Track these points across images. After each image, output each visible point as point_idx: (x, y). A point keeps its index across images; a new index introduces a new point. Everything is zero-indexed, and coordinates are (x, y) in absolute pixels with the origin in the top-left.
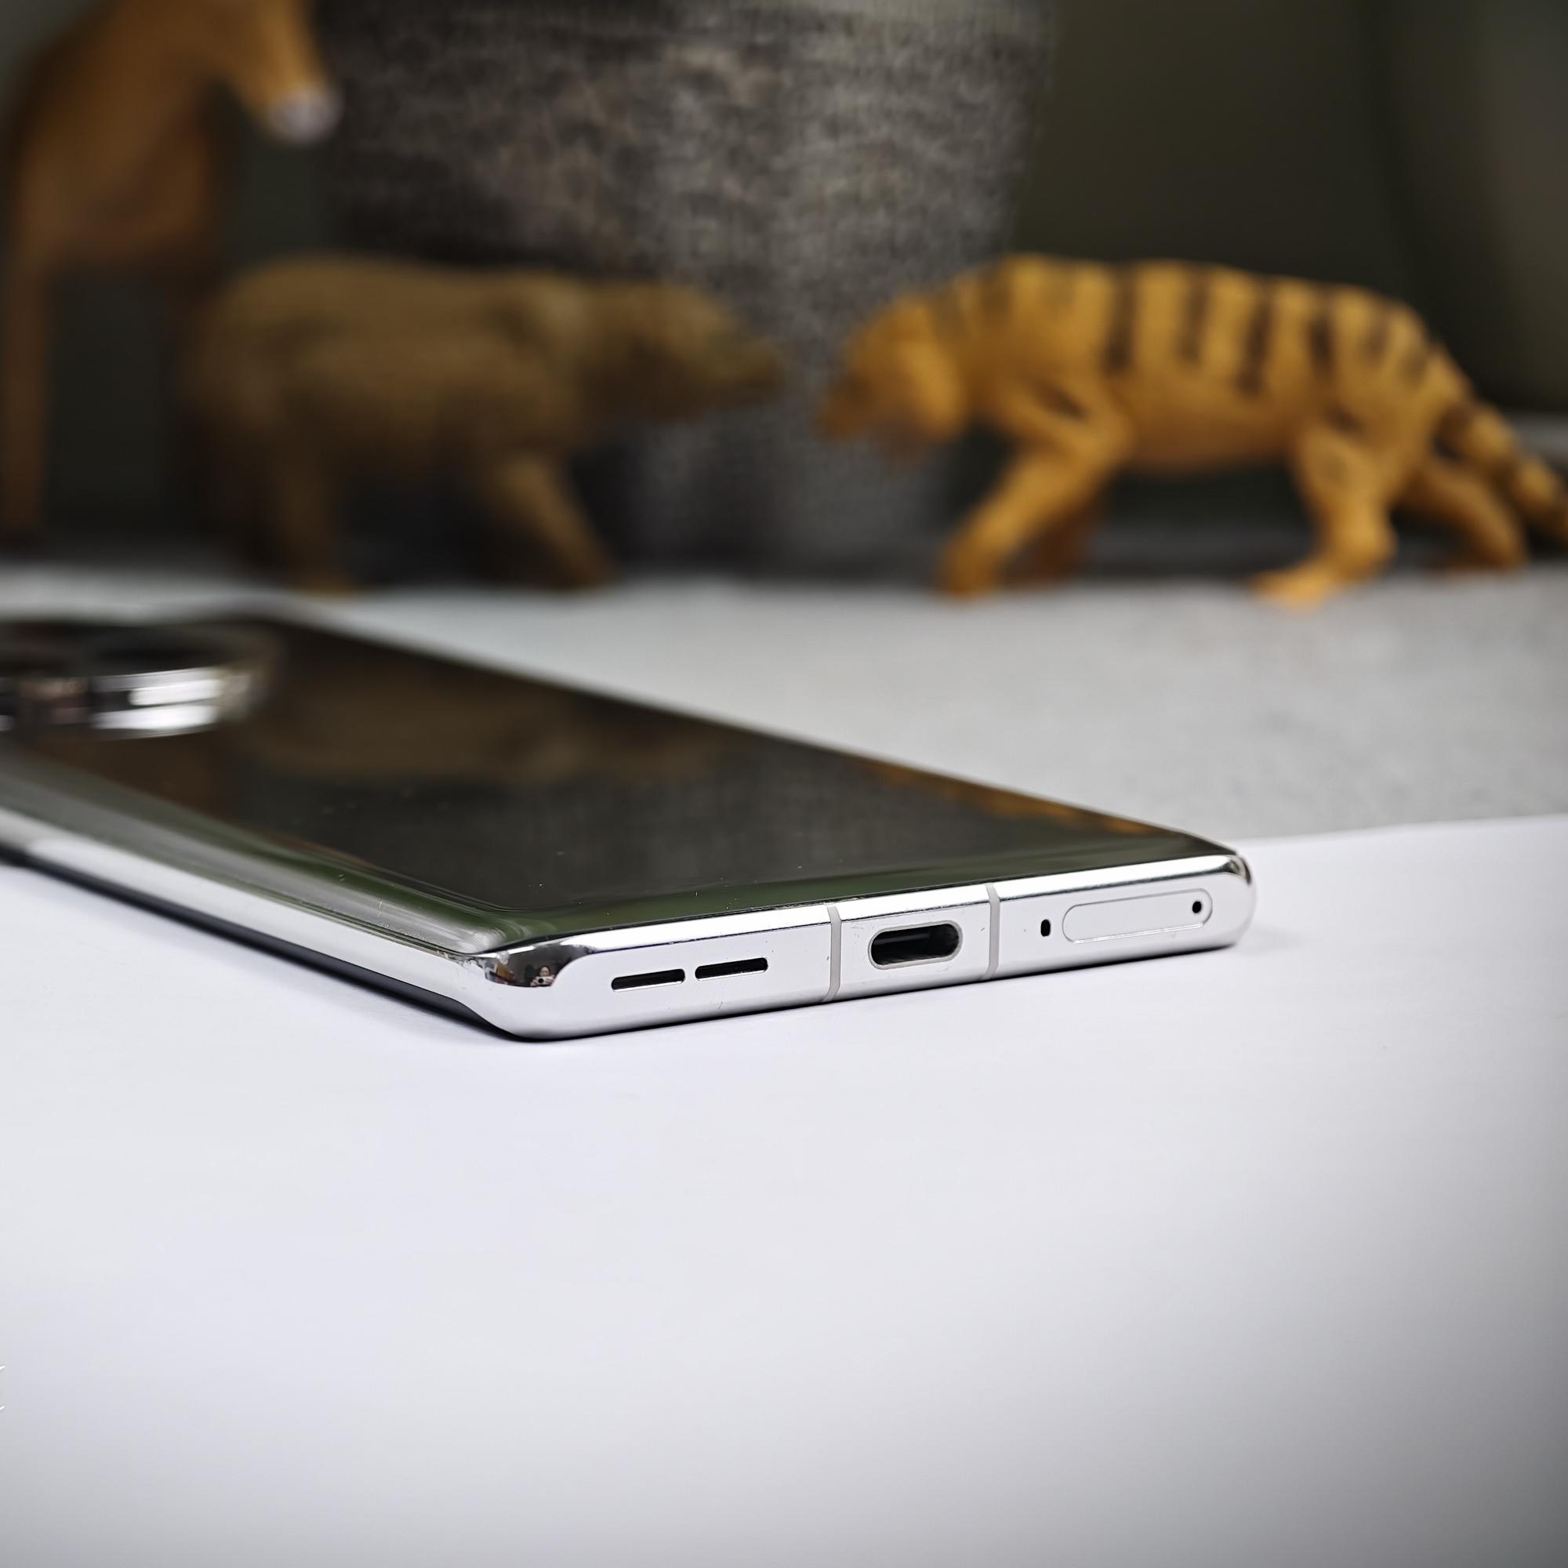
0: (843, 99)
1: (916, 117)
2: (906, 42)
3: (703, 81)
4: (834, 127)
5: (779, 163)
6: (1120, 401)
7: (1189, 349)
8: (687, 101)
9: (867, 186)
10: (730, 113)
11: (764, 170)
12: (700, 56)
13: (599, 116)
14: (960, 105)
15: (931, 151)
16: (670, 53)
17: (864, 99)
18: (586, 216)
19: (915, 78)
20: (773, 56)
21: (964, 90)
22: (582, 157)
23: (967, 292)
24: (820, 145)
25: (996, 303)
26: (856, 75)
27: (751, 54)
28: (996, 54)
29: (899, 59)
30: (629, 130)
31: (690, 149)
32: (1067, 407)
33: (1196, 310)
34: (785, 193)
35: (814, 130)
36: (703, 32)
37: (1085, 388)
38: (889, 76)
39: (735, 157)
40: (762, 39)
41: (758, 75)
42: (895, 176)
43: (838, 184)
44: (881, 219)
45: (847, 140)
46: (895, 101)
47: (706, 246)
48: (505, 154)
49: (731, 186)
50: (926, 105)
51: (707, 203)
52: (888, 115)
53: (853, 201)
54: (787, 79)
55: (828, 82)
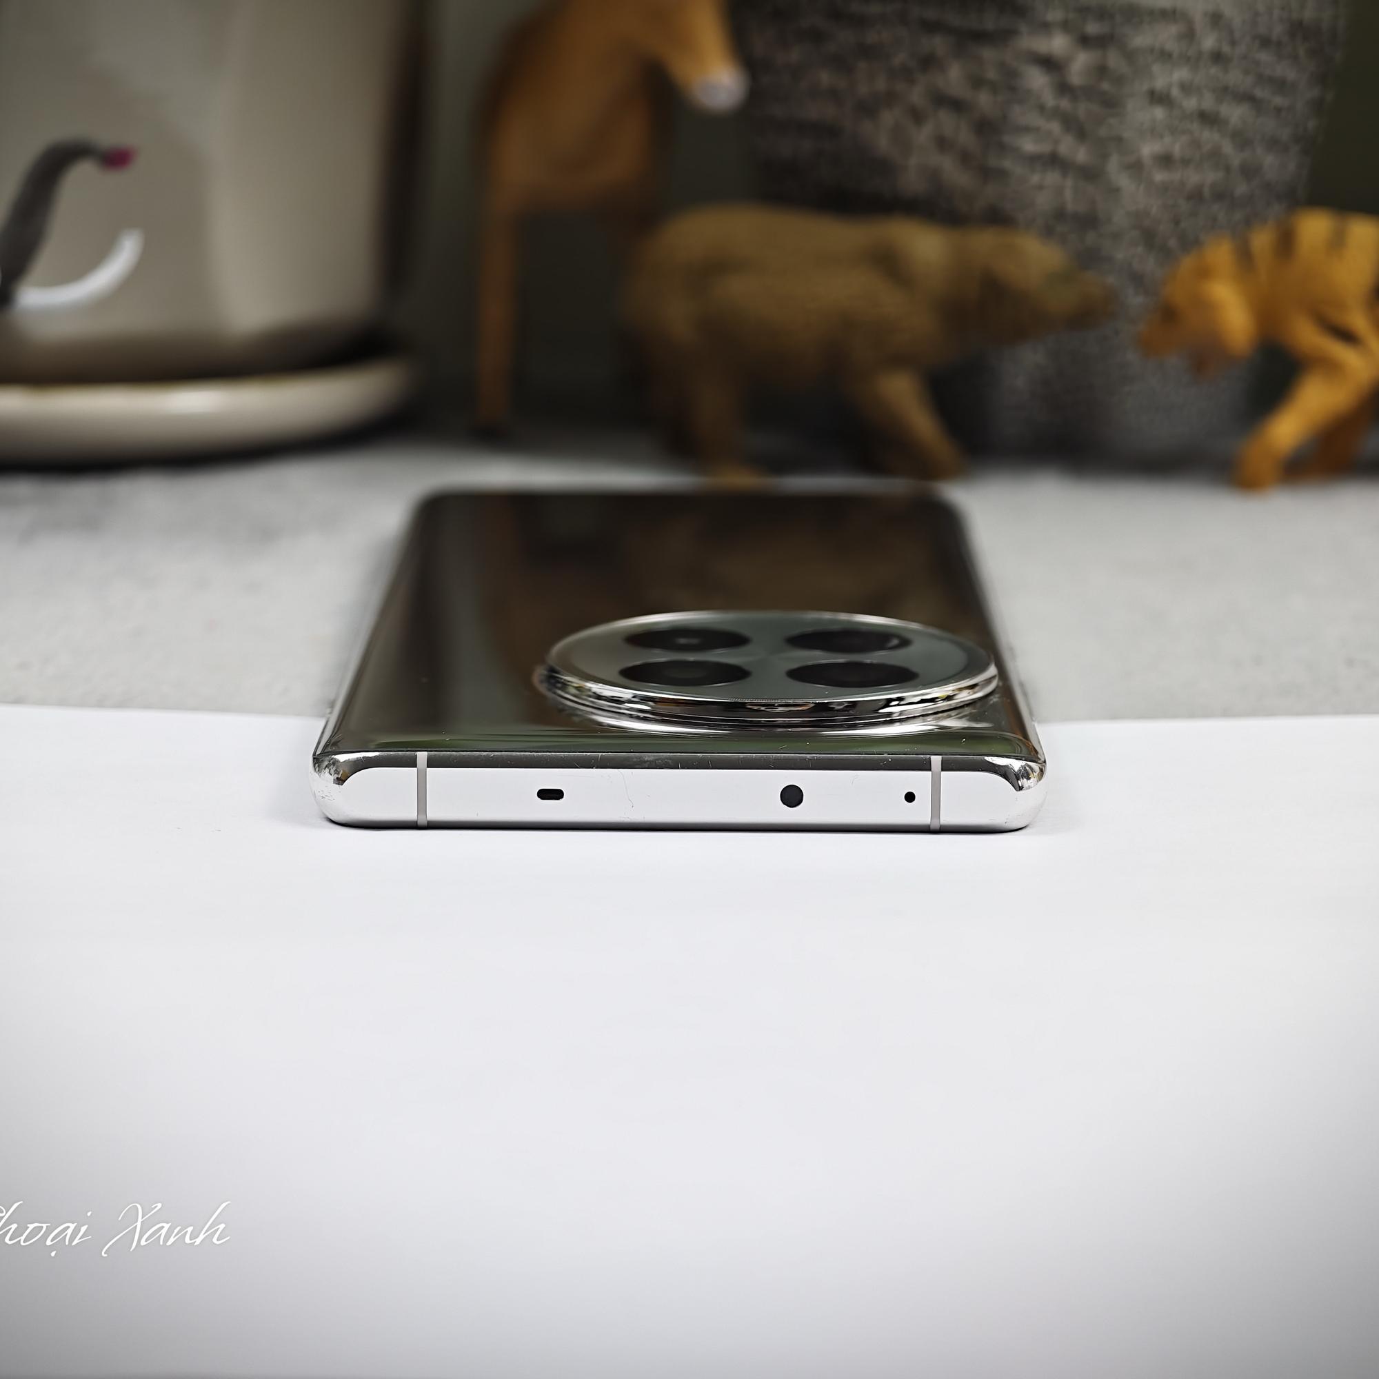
5: (1104, 130)
10: (1065, 89)
12: (1042, 43)
16: (1017, 42)
19: (1220, 57)
21: (1267, 65)
24: (1139, 113)
26: (1170, 58)
27: (1083, 41)
29: (1208, 43)
32: (1347, 336)
38: (1198, 56)
41: (1090, 56)
42: (1206, 135)
47: (1041, 200)
48: (888, 118)
54: (1111, 63)
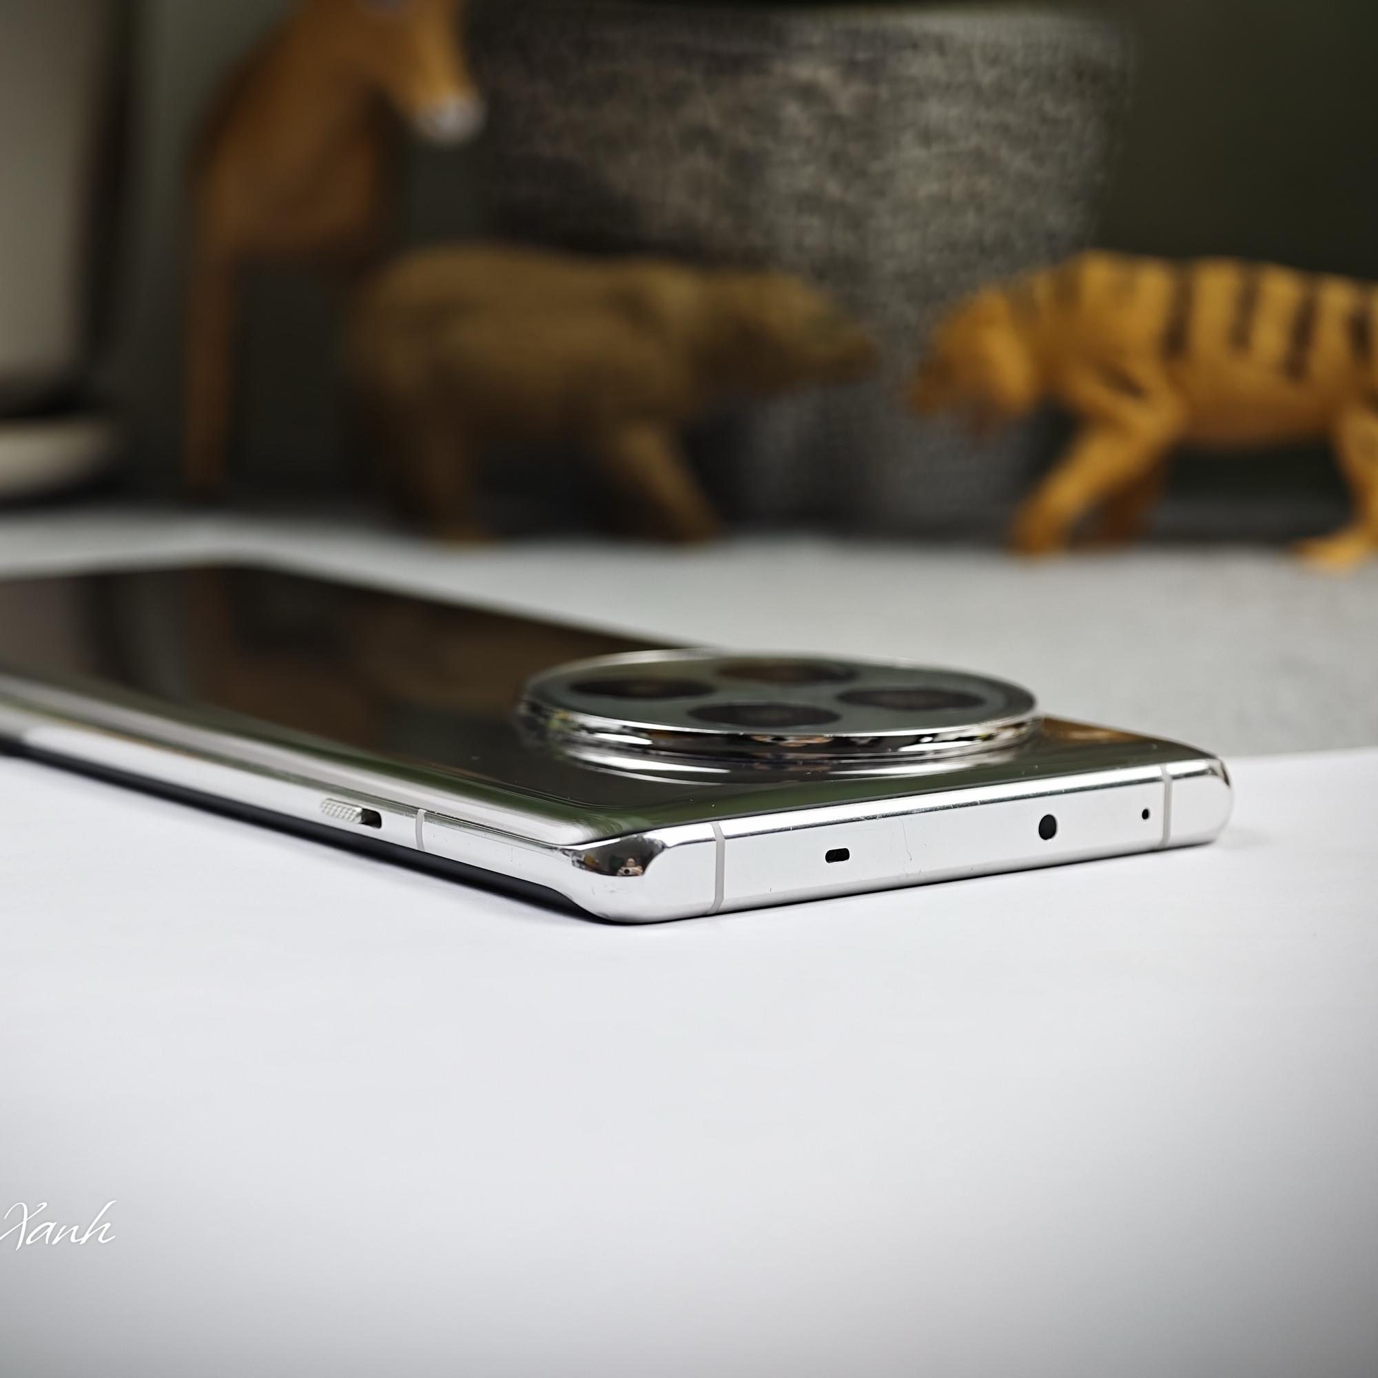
0: (935, 111)
1: (1004, 130)
2: (994, 61)
3: (808, 93)
4: (926, 137)
5: (876, 167)
6: (1176, 383)
7: (1240, 337)
8: (792, 111)
9: (958, 188)
10: (833, 121)
11: (862, 174)
12: (805, 70)
13: (714, 121)
14: (1044, 120)
15: (1018, 161)
16: (778, 67)
17: (954, 112)
18: (703, 212)
19: (1002, 94)
20: (871, 71)
21: (1049, 107)
22: (700, 161)
23: (1041, 285)
24: (911, 151)
25: (1068, 293)
26: (947, 90)
27: (851, 68)
28: (1079, 75)
29: (987, 77)
30: (743, 137)
31: (795, 153)
32: (1129, 387)
33: (1247, 303)
34: (880, 193)
35: (908, 138)
36: (808, 48)
37: (1146, 370)
38: (978, 90)
39: (836, 161)
40: (861, 56)
41: (857, 88)
42: (984, 184)
43: (930, 188)
44: (971, 219)
45: (937, 149)
46: (984, 115)
47: (810, 240)
48: (634, 159)
49: (833, 188)
50: (1011, 118)
51: (811, 202)
52: (978, 126)
53: (943, 202)
54: (884, 92)
55: (921, 96)
